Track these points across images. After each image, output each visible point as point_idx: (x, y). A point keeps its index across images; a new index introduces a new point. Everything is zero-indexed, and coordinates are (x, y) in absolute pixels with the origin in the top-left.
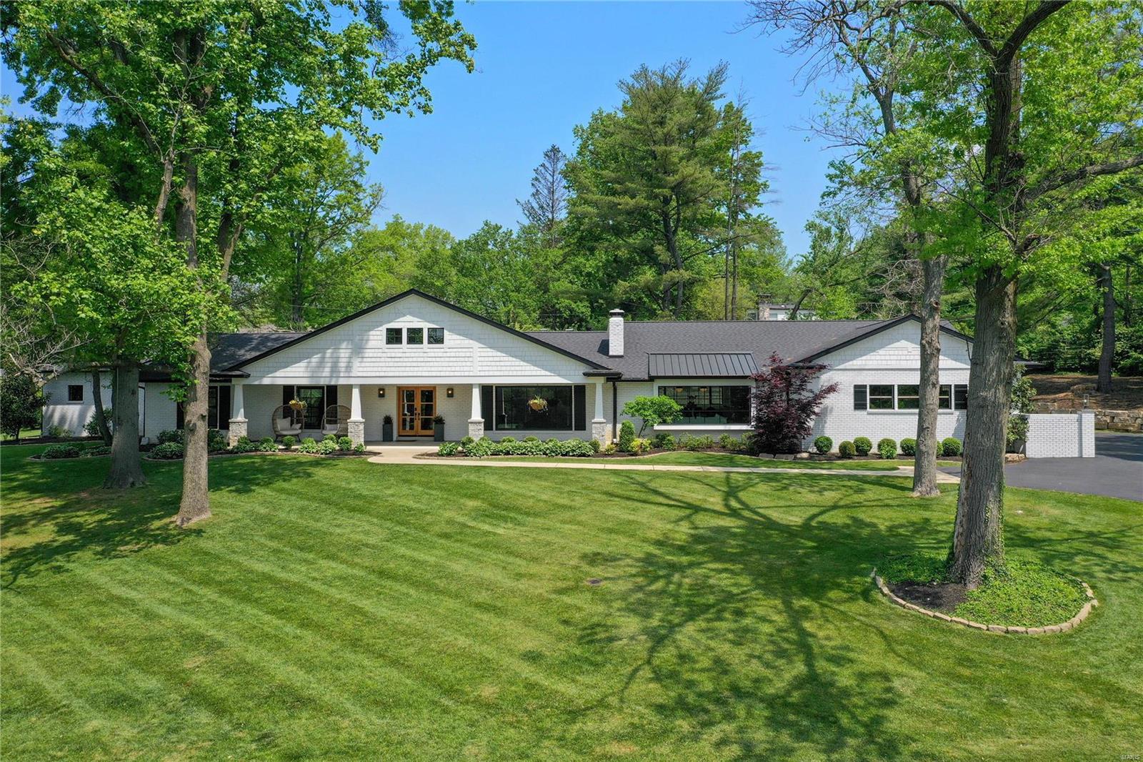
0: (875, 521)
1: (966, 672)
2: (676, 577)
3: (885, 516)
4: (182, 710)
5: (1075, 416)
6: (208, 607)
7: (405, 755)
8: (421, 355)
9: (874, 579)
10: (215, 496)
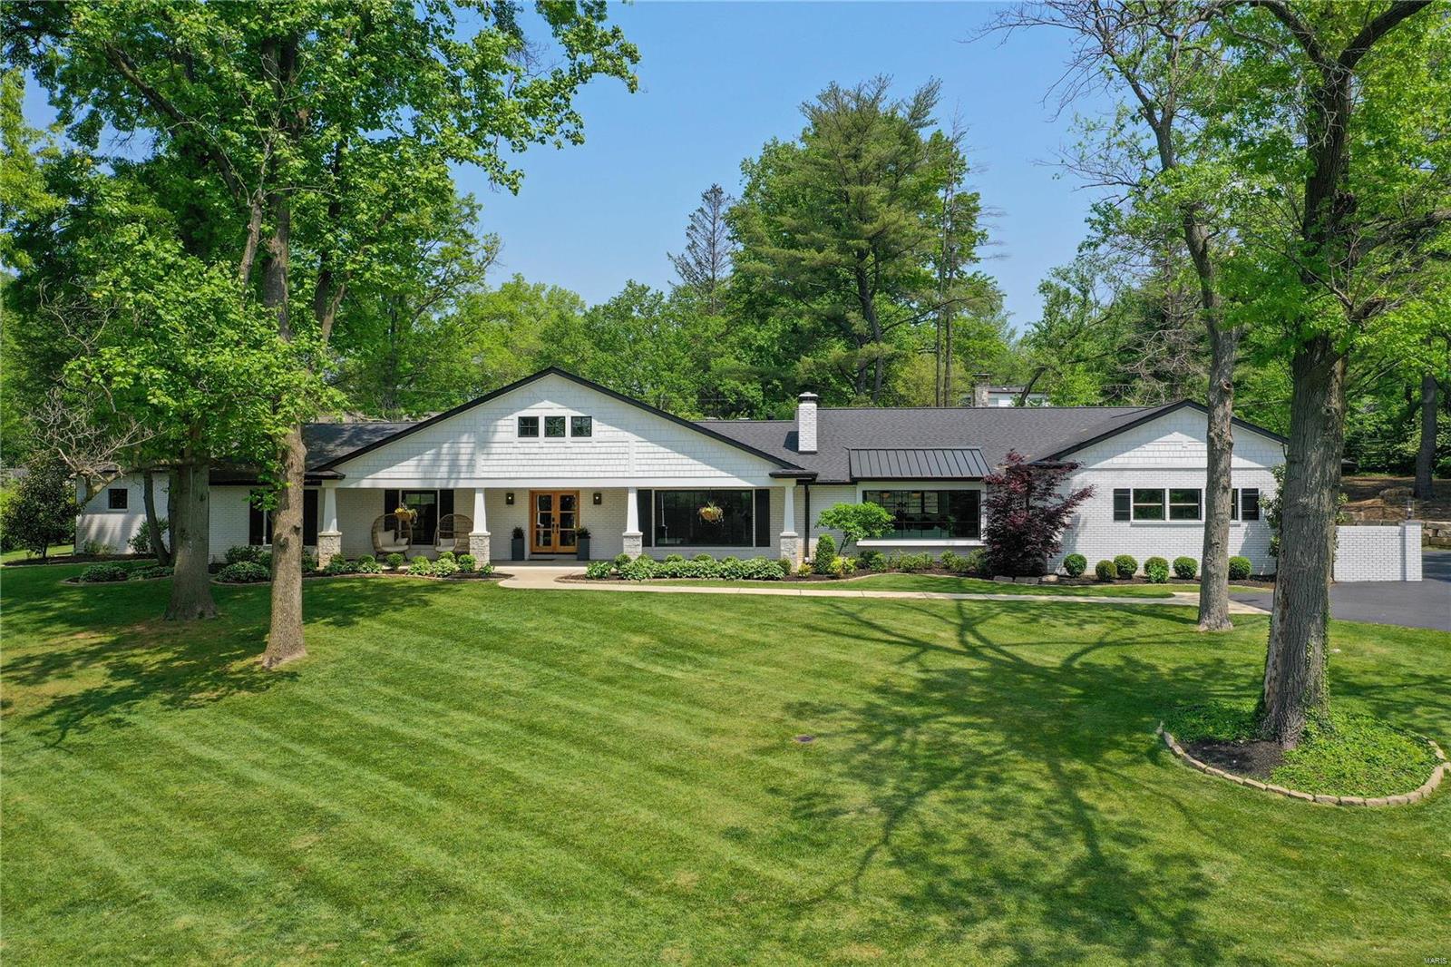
0: (1154, 661)
1: (1294, 855)
2: (908, 734)
3: (1166, 655)
4: (296, 903)
5: (1397, 529)
6: (315, 771)
7: (588, 960)
8: (563, 450)
9: (1162, 735)
10: (310, 630)
